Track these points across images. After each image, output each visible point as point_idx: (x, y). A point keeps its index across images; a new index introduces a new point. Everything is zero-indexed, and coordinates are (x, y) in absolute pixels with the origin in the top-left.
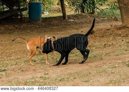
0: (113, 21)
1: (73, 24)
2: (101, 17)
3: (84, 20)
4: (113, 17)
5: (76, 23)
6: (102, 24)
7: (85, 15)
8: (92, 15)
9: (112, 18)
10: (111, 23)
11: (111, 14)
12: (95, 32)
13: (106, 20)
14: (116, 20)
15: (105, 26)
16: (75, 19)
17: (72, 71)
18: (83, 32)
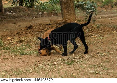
0: (53, 16)
1: (10, 18)
2: (41, 11)
3: (22, 14)
4: (53, 12)
5: (13, 17)
6: (41, 18)
7: (23, 9)
8: (30, 9)
9: (52, 12)
10: (51, 18)
11: (50, 8)
12: (33, 27)
13: (46, 14)
14: (56, 14)
15: (44, 20)
16: (12, 12)
17: (8, 67)
18: (20, 26)
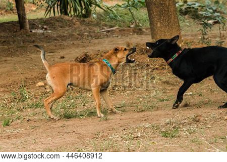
0: (132, 35)
1: (42, 41)
2: (106, 25)
3: (66, 31)
4: (132, 26)
5: (48, 38)
6: (107, 40)
7: (69, 20)
8: (84, 21)
9: (129, 27)
10: (128, 40)
11: (127, 18)
12: (91, 59)
13: (117, 30)
14: (139, 31)
15: (113, 44)
16: (46, 29)
17: (39, 146)
18: (63, 57)
